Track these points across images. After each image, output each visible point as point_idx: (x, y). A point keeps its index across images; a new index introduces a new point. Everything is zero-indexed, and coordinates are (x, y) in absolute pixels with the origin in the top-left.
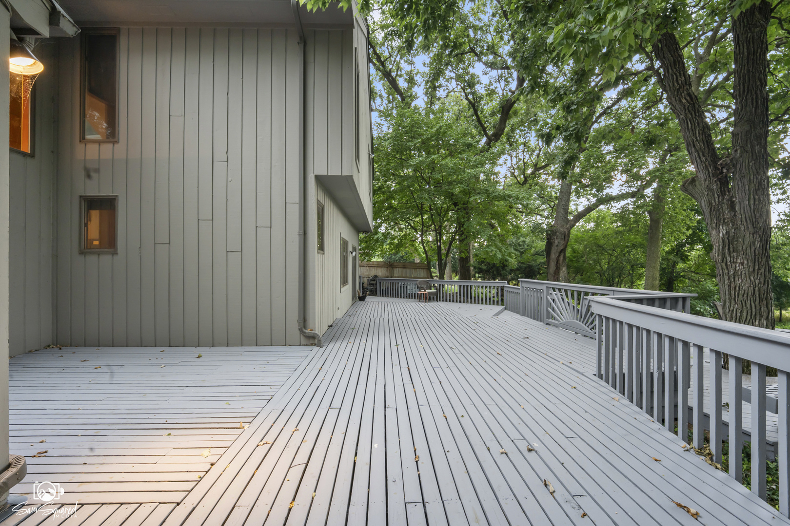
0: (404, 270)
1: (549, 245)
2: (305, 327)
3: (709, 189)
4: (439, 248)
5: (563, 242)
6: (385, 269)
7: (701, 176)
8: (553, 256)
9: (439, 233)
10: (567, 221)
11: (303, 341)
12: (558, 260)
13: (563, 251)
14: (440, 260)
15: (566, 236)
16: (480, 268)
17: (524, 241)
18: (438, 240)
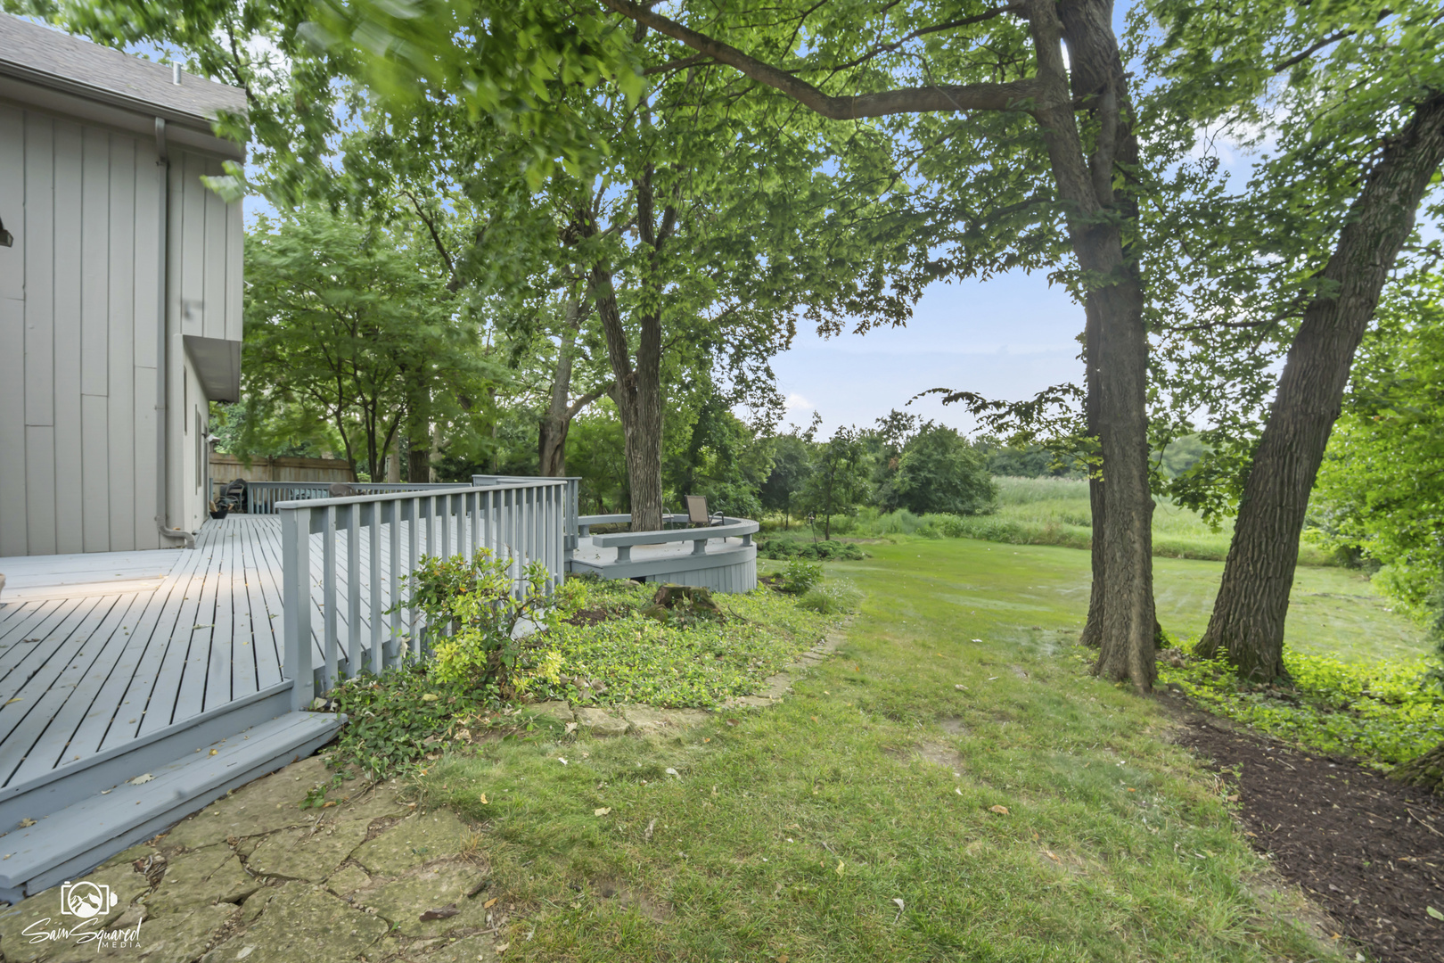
0: (302, 471)
1: (543, 437)
2: (167, 526)
3: (623, 396)
4: (372, 435)
5: (559, 435)
6: (261, 469)
7: (619, 385)
8: (548, 453)
9: (373, 411)
10: (566, 409)
11: (164, 542)
12: (553, 459)
13: (560, 447)
14: (373, 455)
15: (564, 428)
16: (446, 470)
17: (523, 432)
18: (370, 421)
